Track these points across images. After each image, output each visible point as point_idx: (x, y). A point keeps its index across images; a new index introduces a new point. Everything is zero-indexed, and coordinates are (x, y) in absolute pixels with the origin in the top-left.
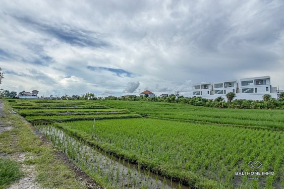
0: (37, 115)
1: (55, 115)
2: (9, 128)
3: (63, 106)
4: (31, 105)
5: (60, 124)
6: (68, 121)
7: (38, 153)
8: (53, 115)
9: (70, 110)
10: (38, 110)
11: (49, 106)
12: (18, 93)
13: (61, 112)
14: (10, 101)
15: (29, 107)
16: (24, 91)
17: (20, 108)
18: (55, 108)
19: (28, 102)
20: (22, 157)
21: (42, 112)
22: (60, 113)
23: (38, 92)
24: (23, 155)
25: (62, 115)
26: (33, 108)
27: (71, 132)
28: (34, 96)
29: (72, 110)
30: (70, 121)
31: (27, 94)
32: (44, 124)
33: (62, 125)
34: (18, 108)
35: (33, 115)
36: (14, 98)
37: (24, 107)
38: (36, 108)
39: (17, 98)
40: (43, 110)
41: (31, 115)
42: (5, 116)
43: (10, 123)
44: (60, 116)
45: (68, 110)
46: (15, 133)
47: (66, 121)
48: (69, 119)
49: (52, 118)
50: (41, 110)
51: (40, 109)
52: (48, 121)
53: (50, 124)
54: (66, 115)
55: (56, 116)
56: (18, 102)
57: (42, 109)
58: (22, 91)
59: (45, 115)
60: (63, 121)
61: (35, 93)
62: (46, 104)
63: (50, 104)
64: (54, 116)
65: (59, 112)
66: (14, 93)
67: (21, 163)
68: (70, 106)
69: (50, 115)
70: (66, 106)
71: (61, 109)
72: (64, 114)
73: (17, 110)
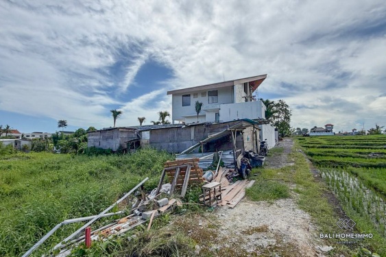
0: (326, 156)
1: (351, 156)
2: (292, 164)
3: (367, 145)
4: (320, 144)
5: (355, 170)
6: (371, 166)
7: (307, 187)
8: (347, 156)
9: (377, 151)
10: (327, 150)
11: (344, 144)
12: (309, 130)
13: (360, 153)
14: (300, 139)
15: (318, 145)
16: (315, 127)
17: (308, 147)
18: (353, 148)
19: (317, 140)
20: (294, 186)
21: (333, 152)
22: (358, 155)
23: (332, 126)
24: (295, 185)
25: (362, 157)
26: (323, 147)
27: (370, 182)
28: (329, 131)
29: (381, 151)
30: (376, 167)
31: (320, 130)
32: (334, 167)
33: (360, 171)
34: (306, 147)
35: (321, 155)
36: (304, 136)
37: (312, 145)
38: (326, 147)
39: (308, 136)
40: (334, 150)
41: (319, 155)
42: (291, 153)
43: (293, 160)
44: (357, 159)
45: (373, 151)
46: (295, 168)
47: (367, 167)
48: (374, 164)
49: (346, 160)
50: (331, 150)
51: (330, 148)
52: (340, 163)
53: (342, 167)
54: (369, 157)
55: (352, 159)
56: (308, 140)
57: (334, 148)
58: (313, 127)
59: (335, 156)
60: (363, 166)
61: (329, 128)
62: (339, 142)
63: (345, 142)
64: (349, 158)
65: (357, 153)
66: (306, 130)
67: (291, 190)
68: (380, 145)
69: (343, 157)
70: (372, 145)
71: (362, 148)
72: (366, 156)
73: (305, 149)
